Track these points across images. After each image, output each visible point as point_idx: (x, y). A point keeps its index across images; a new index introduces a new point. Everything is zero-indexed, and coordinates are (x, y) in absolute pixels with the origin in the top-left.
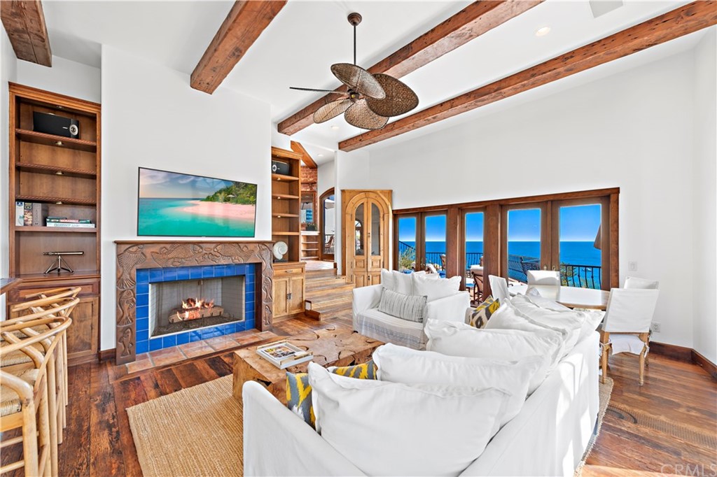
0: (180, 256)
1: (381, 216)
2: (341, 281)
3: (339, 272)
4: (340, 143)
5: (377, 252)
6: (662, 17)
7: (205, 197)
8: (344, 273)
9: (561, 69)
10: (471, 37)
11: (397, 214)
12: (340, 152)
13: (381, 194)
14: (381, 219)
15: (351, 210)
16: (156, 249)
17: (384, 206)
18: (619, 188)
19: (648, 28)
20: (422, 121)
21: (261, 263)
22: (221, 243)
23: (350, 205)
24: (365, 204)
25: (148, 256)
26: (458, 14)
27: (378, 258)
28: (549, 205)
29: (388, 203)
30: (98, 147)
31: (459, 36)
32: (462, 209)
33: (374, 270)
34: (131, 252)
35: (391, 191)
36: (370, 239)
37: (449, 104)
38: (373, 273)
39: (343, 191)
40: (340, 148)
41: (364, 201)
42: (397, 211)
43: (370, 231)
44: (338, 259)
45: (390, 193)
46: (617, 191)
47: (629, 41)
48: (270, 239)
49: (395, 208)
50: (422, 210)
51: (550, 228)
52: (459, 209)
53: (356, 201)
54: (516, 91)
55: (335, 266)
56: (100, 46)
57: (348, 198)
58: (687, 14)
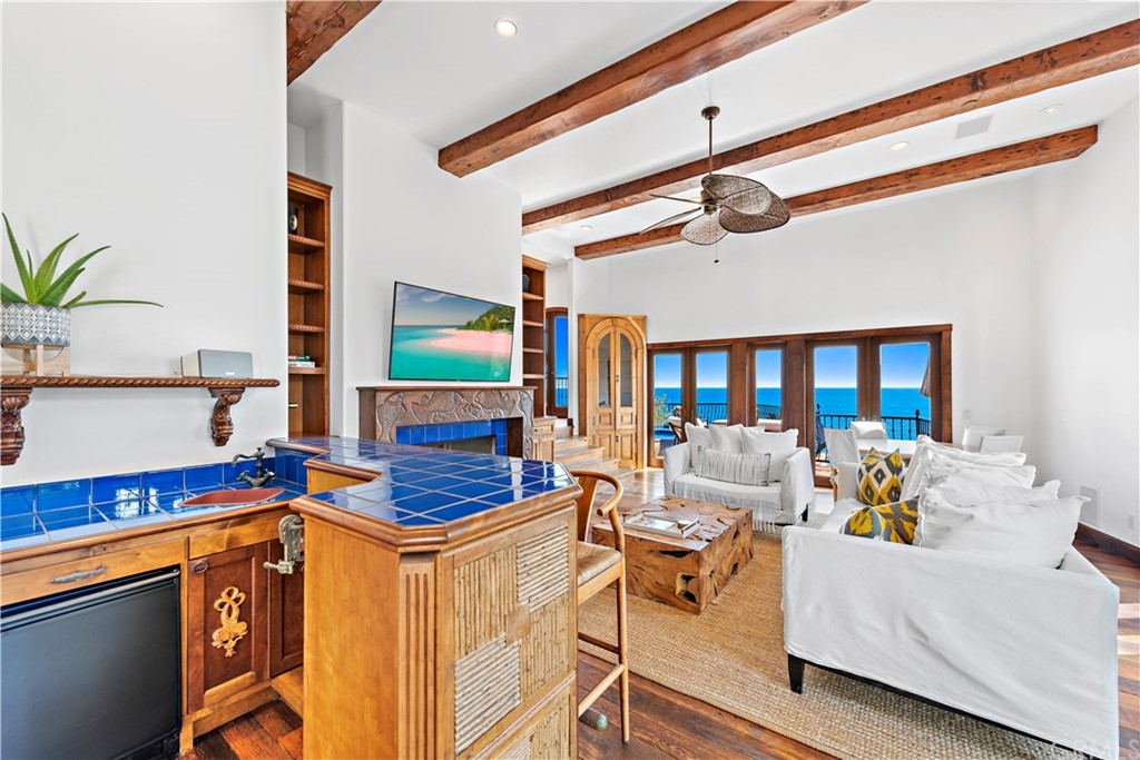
0: (442, 408)
1: (633, 351)
2: (583, 443)
3: (576, 432)
4: (576, 248)
5: (627, 402)
6: (1016, 146)
7: (465, 324)
8: (583, 433)
9: (904, 186)
10: (835, 146)
11: (653, 350)
12: (577, 260)
13: (633, 322)
14: (633, 357)
15: (593, 343)
16: (417, 398)
17: (637, 338)
18: (951, 325)
19: (1003, 155)
21: (521, 419)
22: (482, 389)
23: (592, 335)
24: (612, 335)
25: (410, 406)
26: (826, 121)
27: (629, 410)
28: (869, 342)
29: (642, 334)
30: (326, 248)
31: (822, 145)
32: (753, 344)
33: (625, 427)
34: (391, 403)
35: (645, 317)
36: (618, 385)
38: (624, 433)
39: (581, 317)
40: (577, 255)
41: (611, 330)
42: (654, 345)
43: (619, 373)
44: (573, 413)
45: (643, 320)
46: (949, 328)
47: (981, 166)
48: (520, 384)
49: (649, 342)
50: (692, 345)
51: (869, 371)
52: (748, 344)
53: (600, 330)
54: (845, 204)
55: (570, 423)
56: (340, 103)
57: (588, 326)
58: (1042, 147)
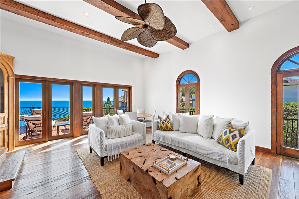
1: (6, 77)
11: (19, 79)
13: (5, 58)
17: (9, 70)
20: (80, 31)
27: (2, 114)
37: (99, 35)
